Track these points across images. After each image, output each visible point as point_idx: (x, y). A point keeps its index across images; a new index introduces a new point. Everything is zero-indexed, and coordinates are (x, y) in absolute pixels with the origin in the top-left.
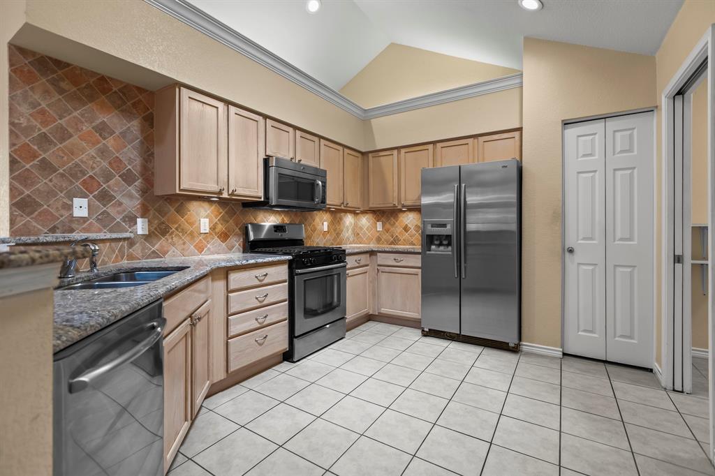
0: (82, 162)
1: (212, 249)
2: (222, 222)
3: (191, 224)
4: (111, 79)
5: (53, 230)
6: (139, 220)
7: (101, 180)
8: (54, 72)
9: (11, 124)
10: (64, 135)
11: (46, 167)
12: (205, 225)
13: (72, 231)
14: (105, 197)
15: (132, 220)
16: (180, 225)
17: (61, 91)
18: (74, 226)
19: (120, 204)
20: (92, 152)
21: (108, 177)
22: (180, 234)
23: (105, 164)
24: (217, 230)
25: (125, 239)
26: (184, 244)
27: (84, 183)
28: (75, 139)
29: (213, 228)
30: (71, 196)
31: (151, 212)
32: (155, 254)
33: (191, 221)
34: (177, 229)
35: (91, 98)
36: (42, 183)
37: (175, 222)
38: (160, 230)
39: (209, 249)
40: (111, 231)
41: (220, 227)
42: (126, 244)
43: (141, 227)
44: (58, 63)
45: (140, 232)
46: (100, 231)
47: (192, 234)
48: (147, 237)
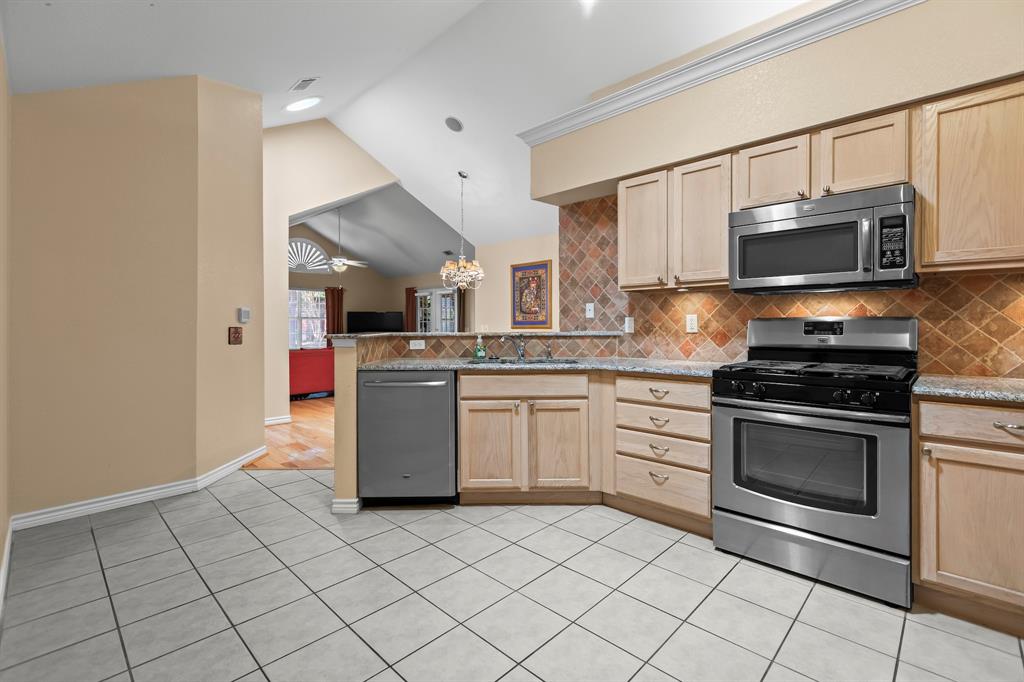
0: (591, 274)
1: (702, 355)
2: (717, 318)
3: (677, 322)
4: (607, 197)
5: (577, 329)
6: (627, 319)
7: (601, 286)
8: (576, 212)
9: (560, 258)
10: (581, 256)
11: (574, 283)
12: (691, 323)
13: (585, 329)
14: (604, 301)
15: (621, 319)
16: (663, 324)
17: (580, 224)
18: (587, 325)
19: (613, 305)
20: (596, 264)
21: (606, 283)
22: (664, 334)
23: (604, 272)
24: (710, 330)
25: (615, 337)
26: (668, 344)
27: (592, 291)
28: (587, 258)
29: (705, 327)
30: (585, 302)
31: (637, 311)
32: (640, 354)
33: (676, 318)
34: (660, 328)
35: (596, 221)
36: (573, 294)
37: (659, 320)
38: (644, 330)
39: (698, 354)
40: (608, 329)
41: (714, 325)
42: (617, 341)
43: (629, 326)
44: (579, 204)
45: (627, 331)
46: (601, 329)
47: (677, 335)
48: (635, 335)
